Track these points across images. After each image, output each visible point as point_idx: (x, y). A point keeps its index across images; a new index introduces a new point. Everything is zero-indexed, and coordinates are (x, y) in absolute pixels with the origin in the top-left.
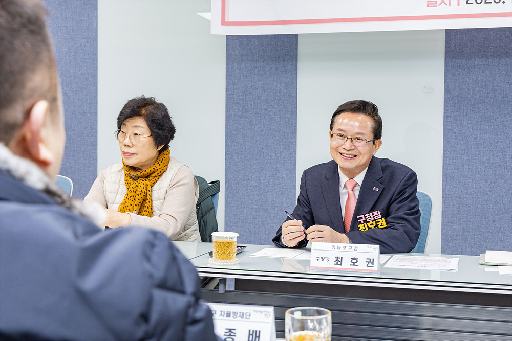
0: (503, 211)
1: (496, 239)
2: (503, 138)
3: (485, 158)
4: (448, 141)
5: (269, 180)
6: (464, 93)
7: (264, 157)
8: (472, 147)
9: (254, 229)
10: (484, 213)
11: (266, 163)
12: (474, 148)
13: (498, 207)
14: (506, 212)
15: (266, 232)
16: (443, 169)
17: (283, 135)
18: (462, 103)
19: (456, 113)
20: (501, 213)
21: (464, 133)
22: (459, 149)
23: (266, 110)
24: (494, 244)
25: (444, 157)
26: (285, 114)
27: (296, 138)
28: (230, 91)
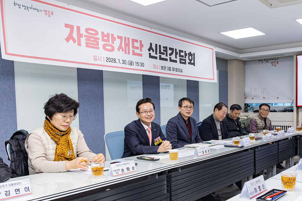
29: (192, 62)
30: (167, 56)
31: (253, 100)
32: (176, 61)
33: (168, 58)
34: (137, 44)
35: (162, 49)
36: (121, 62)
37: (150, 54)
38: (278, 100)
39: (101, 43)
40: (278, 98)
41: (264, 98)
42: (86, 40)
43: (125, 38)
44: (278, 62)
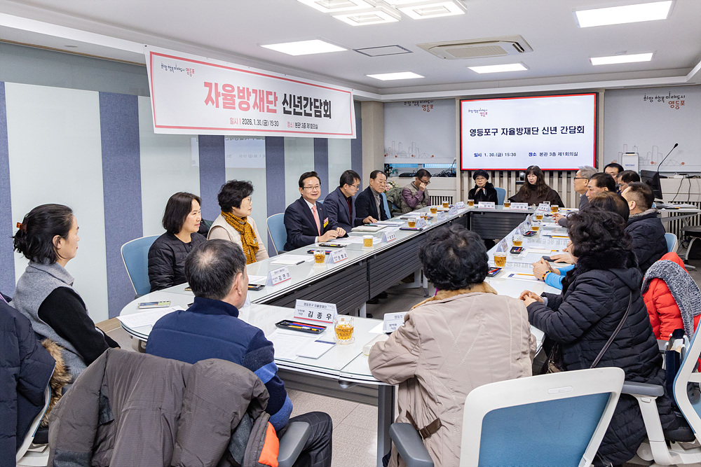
29: (328, 113)
30: (301, 109)
31: (397, 159)
32: (310, 115)
33: (302, 111)
34: (271, 98)
35: (297, 100)
36: (257, 122)
37: (284, 108)
38: (433, 158)
39: (237, 101)
40: (433, 156)
41: (412, 156)
42: (223, 99)
43: (260, 90)
44: (432, 106)
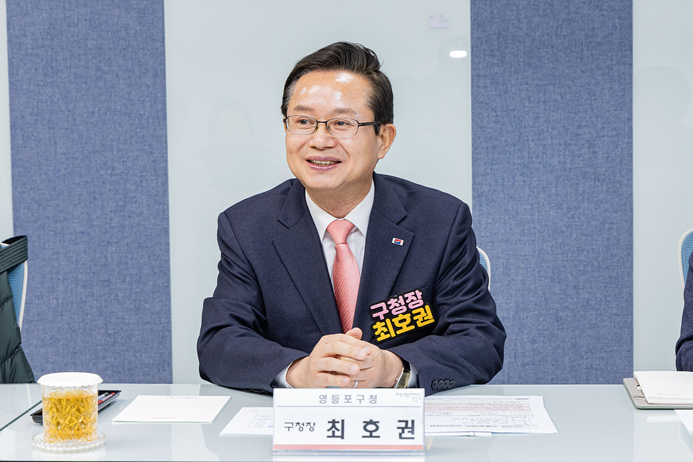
0: (593, 265)
1: (582, 322)
2: (591, 118)
3: (555, 161)
4: (482, 127)
5: (111, 219)
6: (511, 27)
7: (97, 170)
8: (530, 138)
9: (82, 324)
10: (556, 271)
11: (103, 182)
12: (533, 140)
13: (583, 257)
14: (599, 268)
15: (108, 329)
16: (474, 184)
17: (137, 121)
18: (507, 48)
19: (496, 69)
20: (589, 269)
21: (513, 110)
22: (504, 142)
23: (98, 69)
24: (577, 332)
25: (475, 160)
26: (140, 78)
27: (166, 129)
28: (17, 29)
